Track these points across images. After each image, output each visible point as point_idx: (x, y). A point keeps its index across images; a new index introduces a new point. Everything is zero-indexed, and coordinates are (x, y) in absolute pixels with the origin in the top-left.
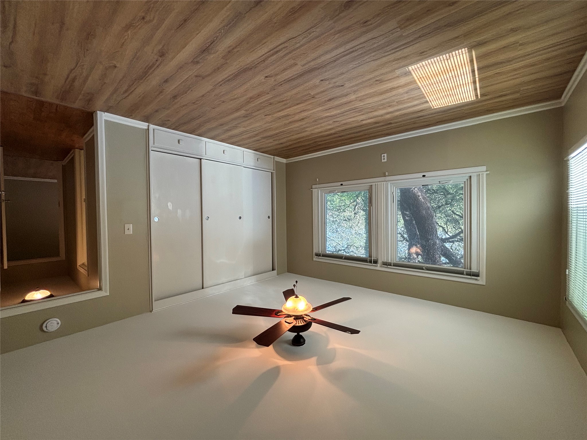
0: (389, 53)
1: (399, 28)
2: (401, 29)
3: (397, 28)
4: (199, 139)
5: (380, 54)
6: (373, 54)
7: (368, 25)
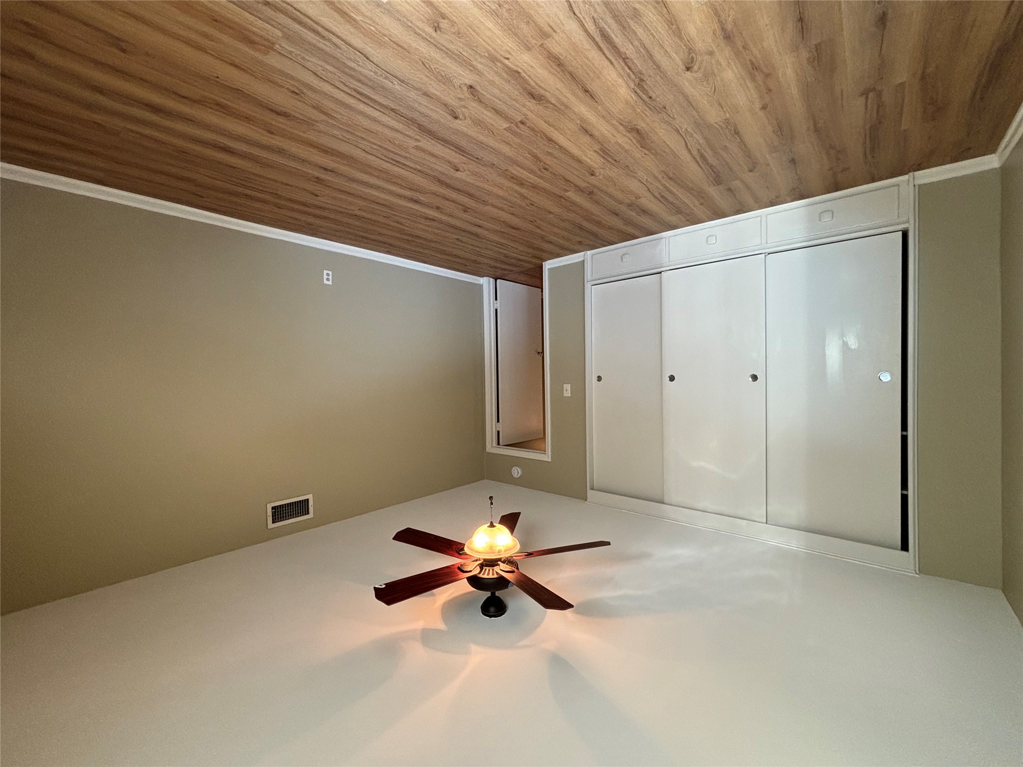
0: (335, 39)
1: (275, 48)
2: (273, 44)
3: (275, 50)
4: (657, 238)
5: (345, 54)
6: (352, 65)
7: (298, 88)
